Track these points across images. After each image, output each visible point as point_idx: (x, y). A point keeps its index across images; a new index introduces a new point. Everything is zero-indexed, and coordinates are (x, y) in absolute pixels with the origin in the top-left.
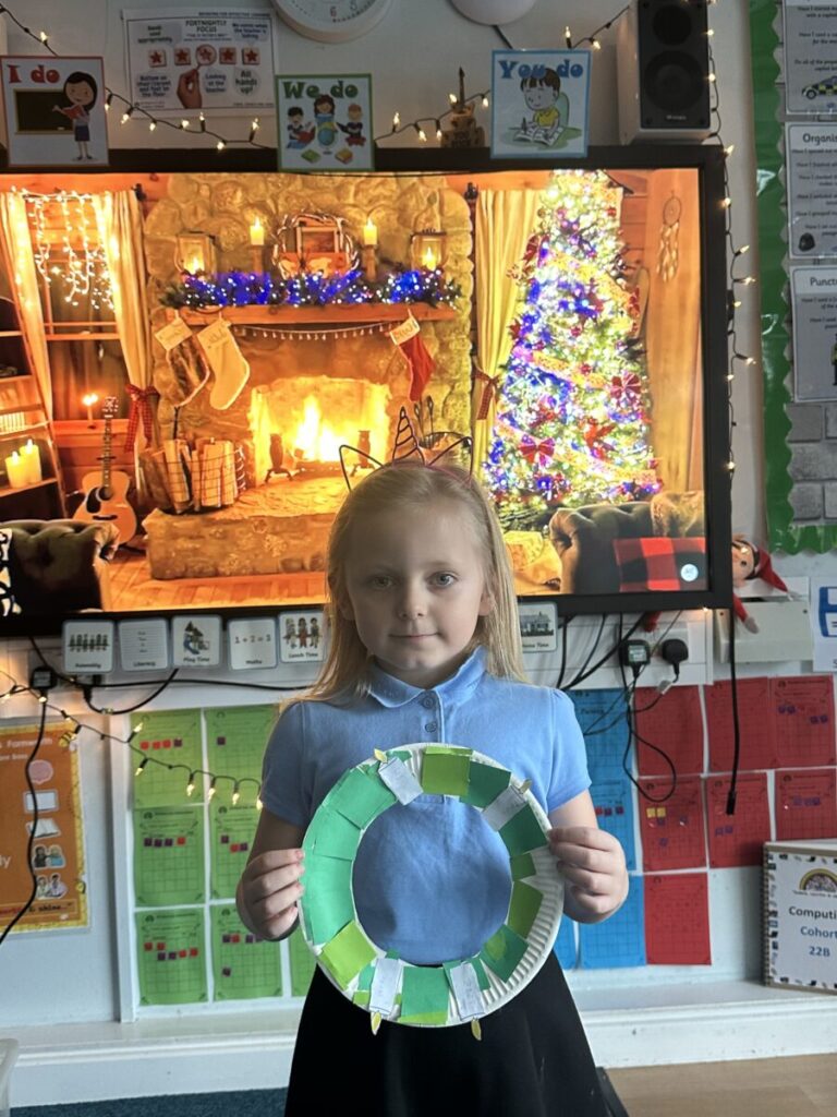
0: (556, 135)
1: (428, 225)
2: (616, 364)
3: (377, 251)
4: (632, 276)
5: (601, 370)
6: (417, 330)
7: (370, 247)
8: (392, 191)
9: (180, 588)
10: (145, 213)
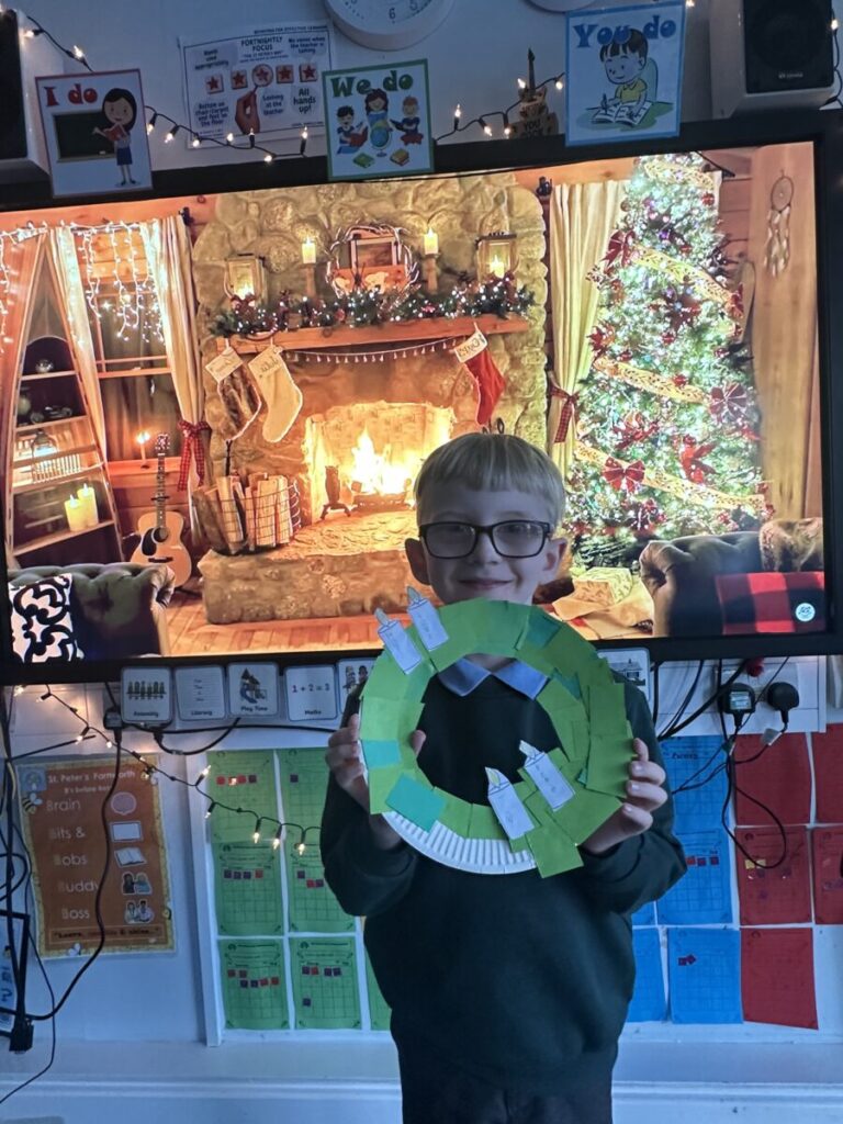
0: (643, 113)
1: (495, 228)
2: (716, 374)
3: (438, 261)
4: (735, 270)
5: (698, 382)
6: (484, 345)
7: (431, 256)
8: (455, 194)
9: (236, 633)
10: (193, 238)
